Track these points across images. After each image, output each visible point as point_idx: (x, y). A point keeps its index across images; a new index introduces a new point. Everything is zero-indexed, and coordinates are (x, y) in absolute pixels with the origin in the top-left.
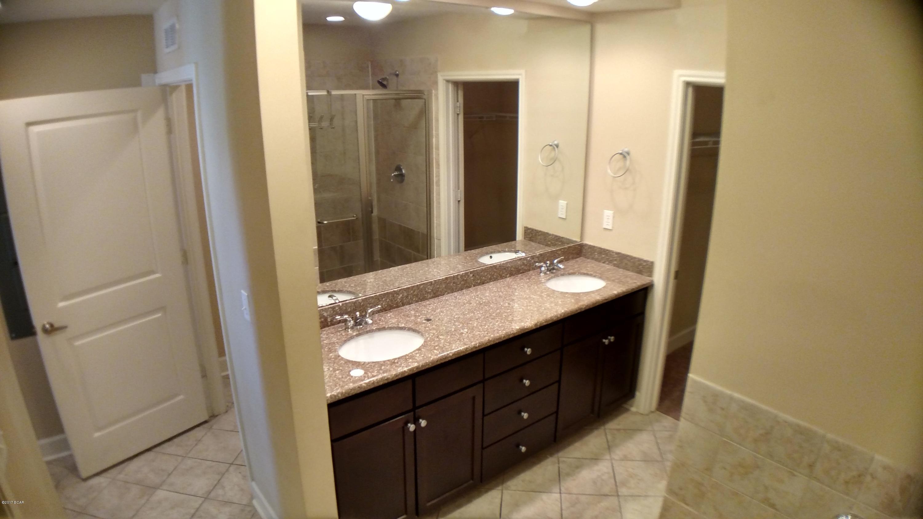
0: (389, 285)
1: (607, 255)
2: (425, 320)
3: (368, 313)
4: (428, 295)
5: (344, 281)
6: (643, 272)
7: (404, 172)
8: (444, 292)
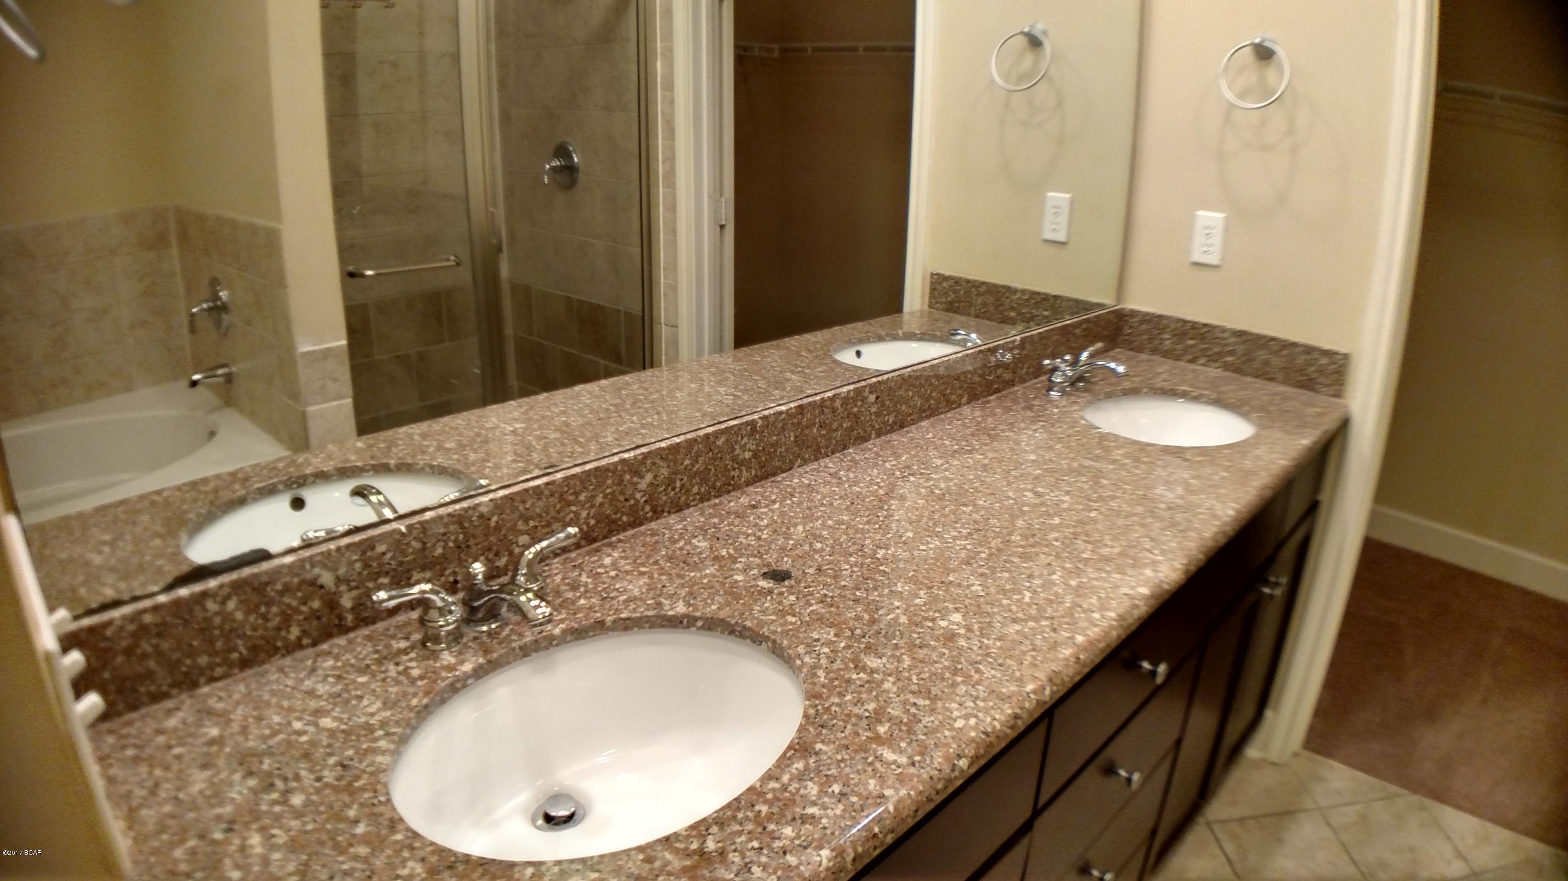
0: (581, 440)
1: (1203, 338)
2: (765, 575)
3: (523, 562)
4: (741, 471)
5: (418, 431)
6: (1318, 383)
7: (576, 160)
8: (790, 460)
